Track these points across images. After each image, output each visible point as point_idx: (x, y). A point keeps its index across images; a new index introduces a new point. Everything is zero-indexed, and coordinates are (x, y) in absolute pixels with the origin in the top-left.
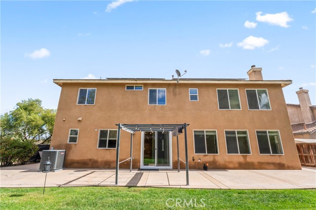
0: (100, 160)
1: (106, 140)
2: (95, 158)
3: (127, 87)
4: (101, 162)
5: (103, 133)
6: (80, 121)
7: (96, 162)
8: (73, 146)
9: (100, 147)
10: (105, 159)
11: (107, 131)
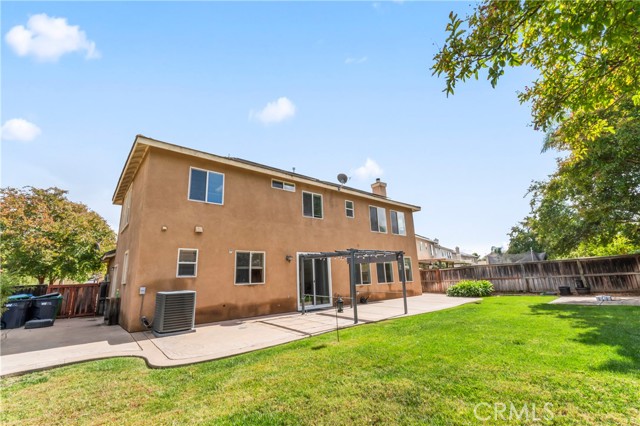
0: (240, 304)
1: (248, 270)
2: (233, 302)
3: (274, 182)
4: (243, 307)
5: (242, 259)
6: (199, 233)
7: (234, 308)
8: (189, 282)
9: (237, 282)
10: (249, 302)
11: (248, 254)
